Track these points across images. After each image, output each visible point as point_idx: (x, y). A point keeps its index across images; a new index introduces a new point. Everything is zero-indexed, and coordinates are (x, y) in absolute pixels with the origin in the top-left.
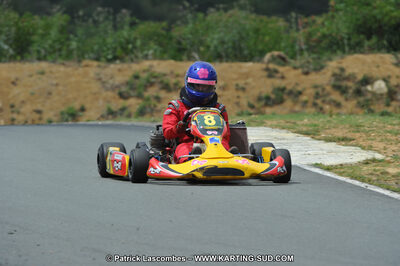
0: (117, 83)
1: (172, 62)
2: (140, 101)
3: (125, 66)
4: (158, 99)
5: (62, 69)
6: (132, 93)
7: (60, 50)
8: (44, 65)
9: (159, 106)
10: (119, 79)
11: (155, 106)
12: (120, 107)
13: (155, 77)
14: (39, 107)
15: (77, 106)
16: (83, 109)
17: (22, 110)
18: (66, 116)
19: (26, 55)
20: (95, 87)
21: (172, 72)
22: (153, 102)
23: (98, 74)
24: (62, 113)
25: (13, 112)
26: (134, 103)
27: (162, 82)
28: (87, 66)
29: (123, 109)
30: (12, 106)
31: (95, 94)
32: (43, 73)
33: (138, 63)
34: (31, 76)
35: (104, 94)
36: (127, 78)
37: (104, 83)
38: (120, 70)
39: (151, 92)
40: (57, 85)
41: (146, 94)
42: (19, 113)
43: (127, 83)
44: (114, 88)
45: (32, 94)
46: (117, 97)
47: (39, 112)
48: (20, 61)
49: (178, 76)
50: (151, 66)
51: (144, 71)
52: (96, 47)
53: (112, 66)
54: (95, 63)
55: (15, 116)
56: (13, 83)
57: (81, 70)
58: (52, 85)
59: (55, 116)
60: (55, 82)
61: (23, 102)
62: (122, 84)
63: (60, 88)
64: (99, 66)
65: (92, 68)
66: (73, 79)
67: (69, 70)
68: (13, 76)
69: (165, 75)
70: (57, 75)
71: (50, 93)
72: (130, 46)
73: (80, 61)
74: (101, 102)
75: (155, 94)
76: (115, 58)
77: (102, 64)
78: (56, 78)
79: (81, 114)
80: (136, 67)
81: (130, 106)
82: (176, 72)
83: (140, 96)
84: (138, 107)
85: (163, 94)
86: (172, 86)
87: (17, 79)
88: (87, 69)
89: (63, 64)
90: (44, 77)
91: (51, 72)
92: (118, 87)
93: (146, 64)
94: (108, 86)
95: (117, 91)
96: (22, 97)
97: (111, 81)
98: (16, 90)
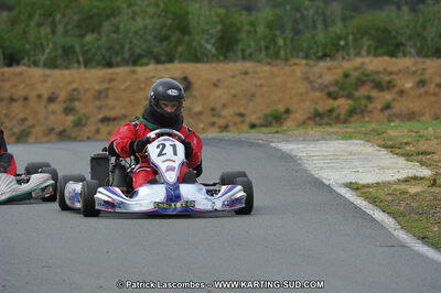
0: (326, 82)
1: (387, 58)
2: (350, 102)
3: (335, 64)
4: (369, 99)
5: (267, 68)
6: (341, 93)
7: (267, 48)
8: (248, 65)
9: (370, 106)
10: (328, 78)
11: (366, 106)
12: (327, 108)
13: (368, 75)
14: (242, 110)
15: (281, 108)
16: (288, 111)
17: (224, 113)
18: (270, 119)
19: (230, 54)
20: (302, 87)
21: (385, 70)
22: (364, 102)
23: (306, 73)
24: (266, 116)
25: (213, 116)
26: (343, 104)
27: (374, 81)
28: (295, 64)
29: (331, 111)
30: (213, 109)
31: (301, 95)
32: (246, 73)
33: (349, 60)
34: (234, 77)
35: (312, 94)
36: (336, 77)
37: (311, 82)
38: (329, 68)
39: (363, 91)
40: (261, 86)
41: (357, 94)
42: (219, 116)
43: (337, 83)
44: (322, 88)
45: (234, 96)
46: (325, 97)
47: (241, 115)
48: (223, 61)
49: (391, 73)
50: (363, 64)
51: (356, 69)
52: (305, 45)
53: (322, 64)
54: (304, 62)
55: (215, 119)
56: (215, 85)
57: (287, 69)
58: (256, 86)
59: (259, 118)
60: (259, 82)
61: (224, 105)
62: (331, 84)
63: (264, 89)
64: (307, 65)
65: (300, 67)
66: (278, 80)
67: (275, 69)
68: (214, 77)
69: (377, 73)
70: (262, 75)
71: (253, 95)
72: (342, 43)
73: (286, 60)
74: (308, 103)
75: (366, 94)
76: (325, 56)
77: (311, 62)
78: (260, 78)
79: (286, 116)
80: (347, 65)
81: (339, 107)
82: (390, 69)
83: (349, 96)
84: (347, 107)
85: (375, 93)
86: (384, 84)
87: (219, 80)
88: (295, 67)
89: (269, 63)
90: (247, 78)
91: (256, 72)
92: (326, 86)
93: (358, 61)
94: (317, 86)
95: (326, 91)
96: (223, 100)
97: (319, 81)
98: (218, 92)
